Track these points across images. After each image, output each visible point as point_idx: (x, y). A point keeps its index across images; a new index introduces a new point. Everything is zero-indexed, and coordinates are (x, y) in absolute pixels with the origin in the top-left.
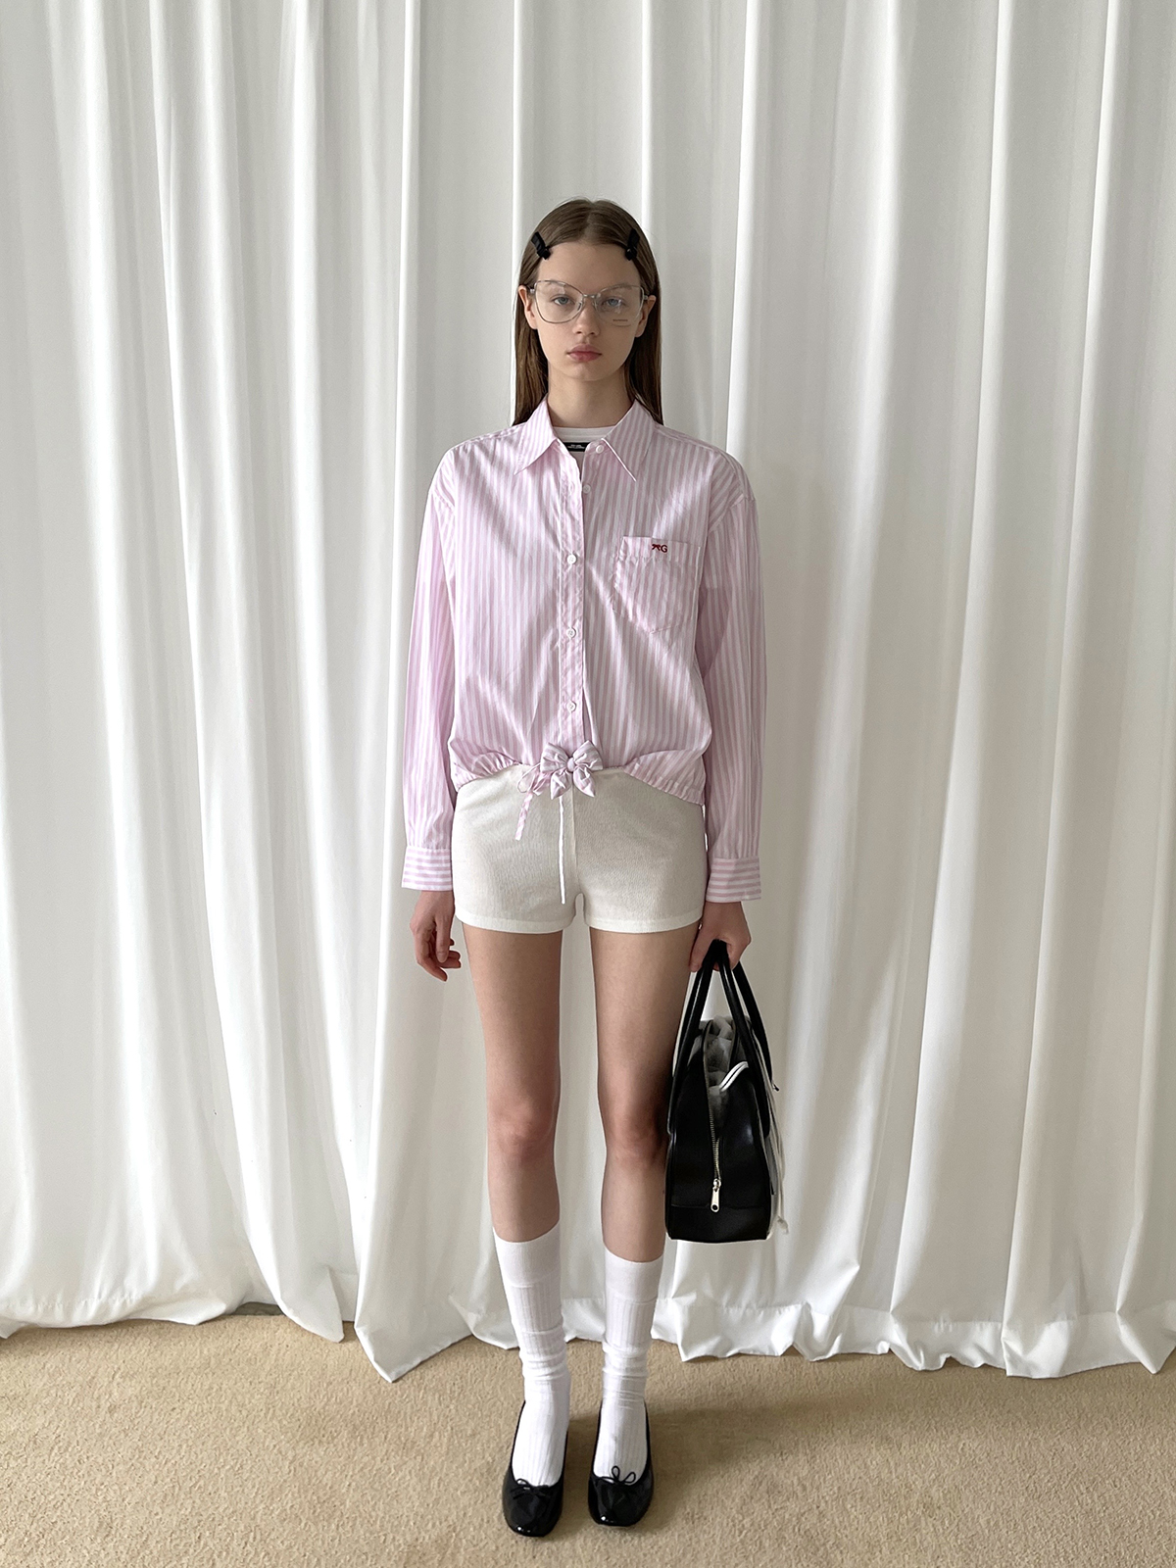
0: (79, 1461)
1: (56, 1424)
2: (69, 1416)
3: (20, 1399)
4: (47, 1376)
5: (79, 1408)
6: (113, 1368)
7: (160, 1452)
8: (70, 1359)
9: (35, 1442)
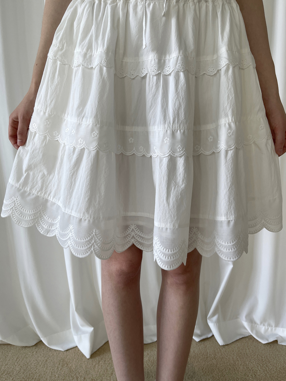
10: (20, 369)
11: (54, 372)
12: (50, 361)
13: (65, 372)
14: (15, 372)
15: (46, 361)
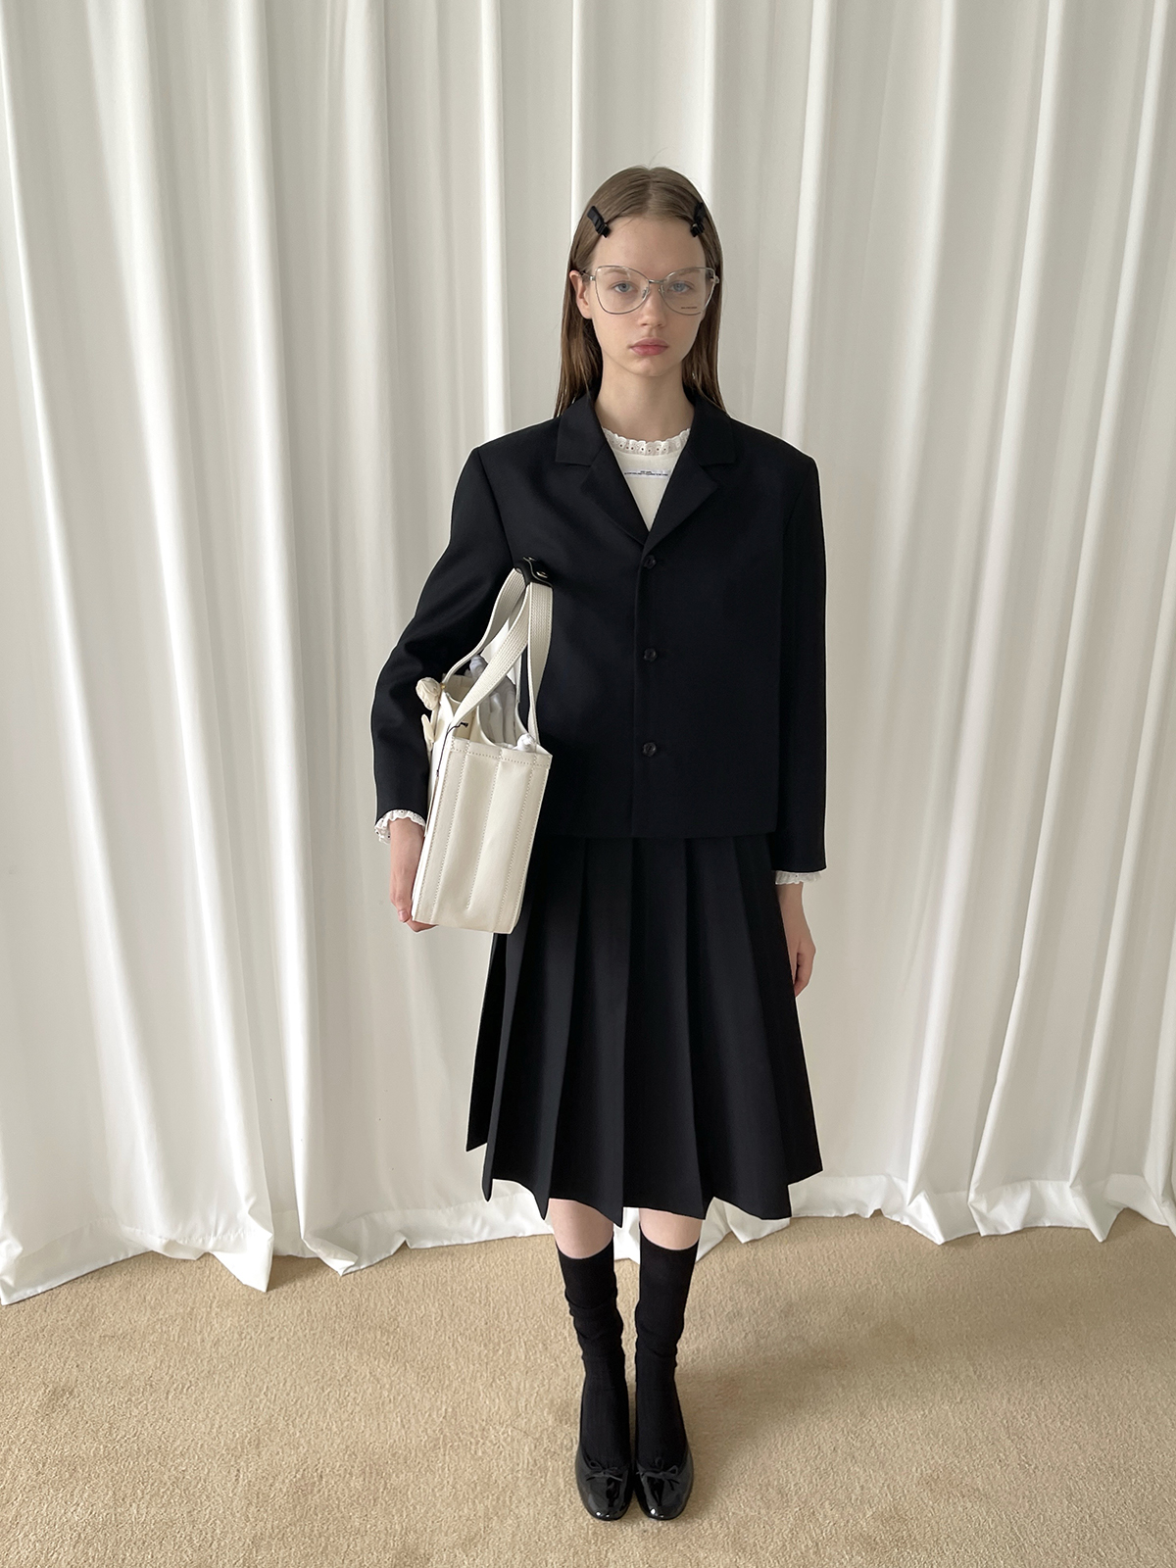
0: (196, 1404)
1: (167, 1363)
2: (178, 1354)
3: (129, 1336)
4: (149, 1310)
5: (185, 1344)
6: (209, 1298)
8: (167, 1289)
9: (151, 1385)
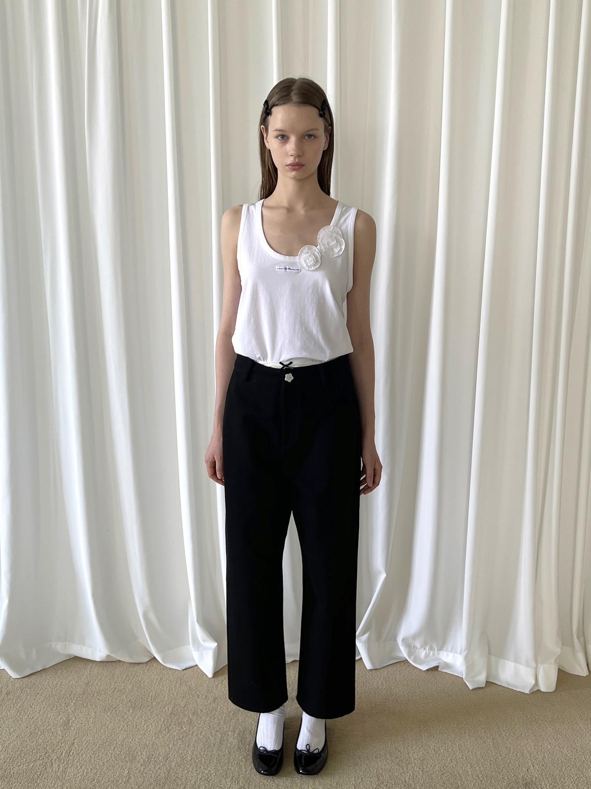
7: (29, 714)
10: (133, 687)
11: (171, 690)
12: (165, 679)
13: (184, 690)
14: (127, 690)
15: (161, 679)
